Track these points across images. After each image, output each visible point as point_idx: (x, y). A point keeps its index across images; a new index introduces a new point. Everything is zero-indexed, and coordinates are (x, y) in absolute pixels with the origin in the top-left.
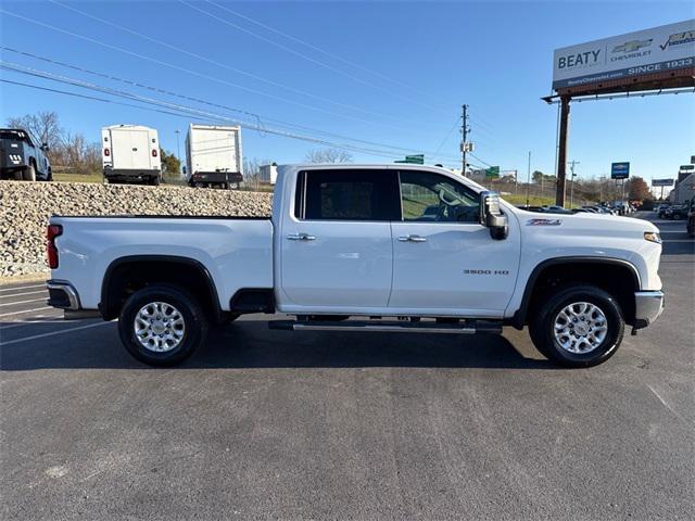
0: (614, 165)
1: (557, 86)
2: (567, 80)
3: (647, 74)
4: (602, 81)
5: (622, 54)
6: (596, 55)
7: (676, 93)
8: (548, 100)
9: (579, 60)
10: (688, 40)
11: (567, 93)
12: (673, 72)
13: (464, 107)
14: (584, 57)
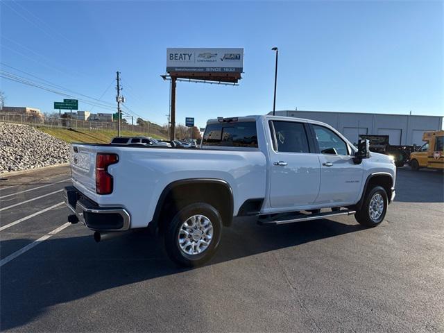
0: (187, 118)
1: (169, 70)
2: (175, 68)
3: (215, 72)
4: (194, 72)
5: (202, 59)
6: (190, 57)
7: (226, 84)
8: (164, 77)
9: (181, 57)
10: (232, 58)
11: (175, 75)
12: (227, 73)
13: (118, 73)
14: (183, 56)
